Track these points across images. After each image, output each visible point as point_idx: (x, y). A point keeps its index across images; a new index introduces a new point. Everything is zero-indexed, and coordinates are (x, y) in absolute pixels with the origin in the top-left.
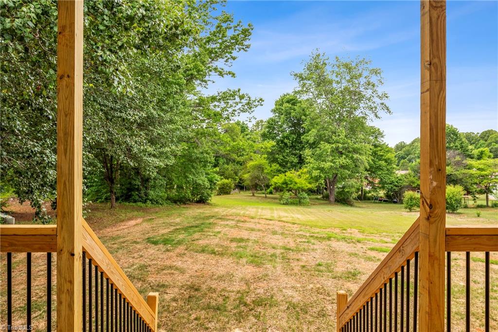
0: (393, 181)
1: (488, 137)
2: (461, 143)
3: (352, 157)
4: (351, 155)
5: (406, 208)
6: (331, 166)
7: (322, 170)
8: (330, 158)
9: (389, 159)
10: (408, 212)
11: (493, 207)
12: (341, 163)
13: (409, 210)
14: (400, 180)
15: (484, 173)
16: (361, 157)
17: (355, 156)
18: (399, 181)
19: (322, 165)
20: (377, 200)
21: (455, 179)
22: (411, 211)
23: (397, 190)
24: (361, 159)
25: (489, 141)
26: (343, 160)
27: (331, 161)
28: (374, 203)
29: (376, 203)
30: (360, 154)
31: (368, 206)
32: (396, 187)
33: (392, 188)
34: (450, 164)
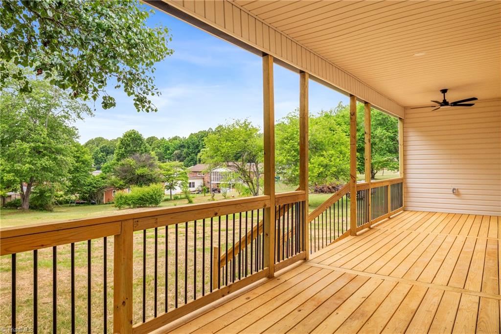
0: (91, 183)
1: (152, 142)
2: (145, 148)
3: (55, 159)
4: (54, 156)
5: (116, 207)
6: (30, 168)
7: (17, 173)
8: (29, 160)
9: (86, 161)
10: (117, 210)
11: (174, 200)
12: (43, 164)
13: (118, 209)
14: (98, 181)
15: (169, 172)
16: (65, 159)
17: (59, 157)
18: (97, 183)
19: (18, 166)
20: (74, 203)
21: (150, 178)
22: (120, 209)
23: (95, 191)
24: (65, 161)
25: (153, 146)
26: (45, 162)
27: (29, 163)
28: (70, 206)
29: (73, 206)
30: (64, 155)
31: (68, 210)
32: (95, 188)
33: (91, 189)
34: (146, 165)
